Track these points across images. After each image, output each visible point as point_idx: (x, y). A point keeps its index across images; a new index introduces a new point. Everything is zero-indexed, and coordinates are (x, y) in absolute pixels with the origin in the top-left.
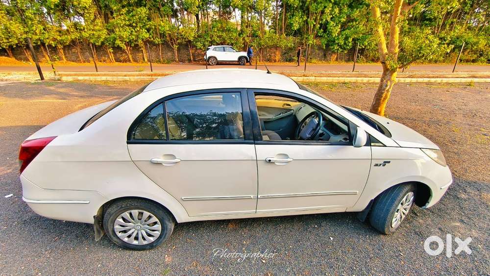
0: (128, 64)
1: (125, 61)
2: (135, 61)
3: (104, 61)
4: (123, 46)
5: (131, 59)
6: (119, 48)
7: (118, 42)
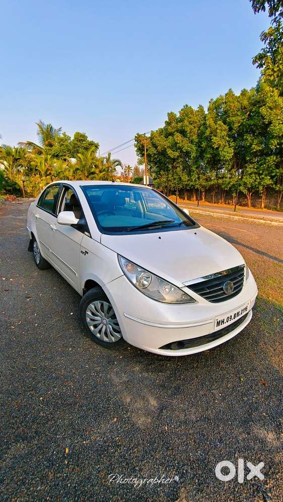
0: (246, 208)
1: (245, 205)
2: (254, 206)
3: (229, 204)
4: (245, 191)
5: (250, 204)
6: (241, 193)
7: (242, 188)
